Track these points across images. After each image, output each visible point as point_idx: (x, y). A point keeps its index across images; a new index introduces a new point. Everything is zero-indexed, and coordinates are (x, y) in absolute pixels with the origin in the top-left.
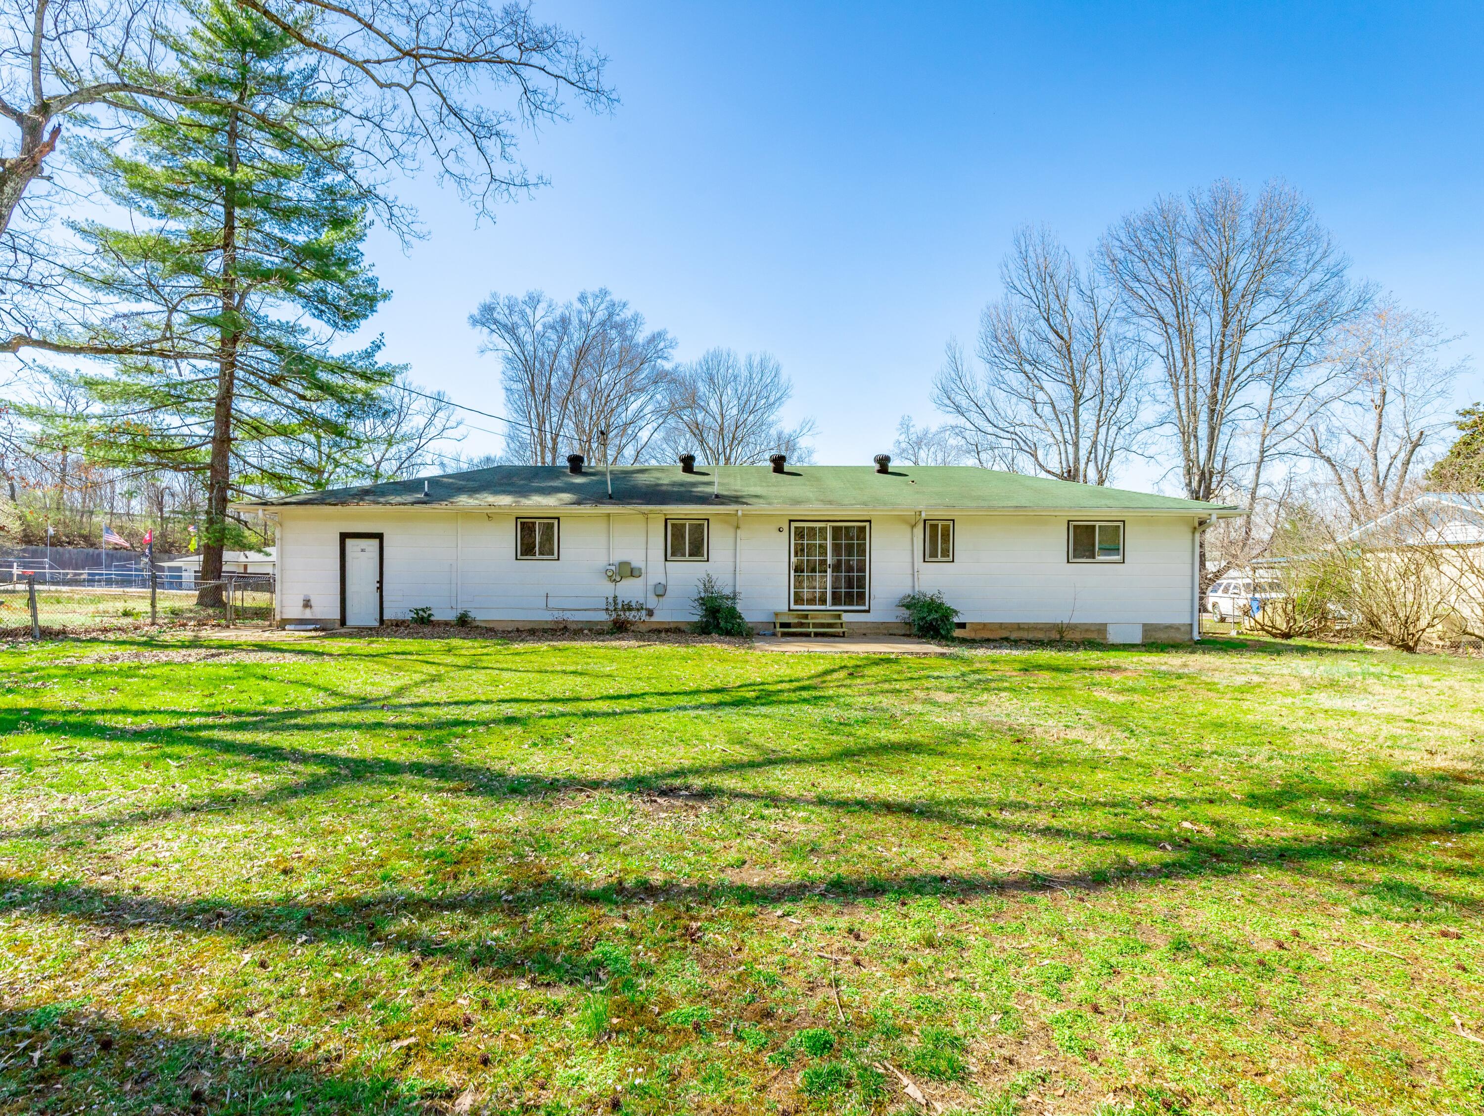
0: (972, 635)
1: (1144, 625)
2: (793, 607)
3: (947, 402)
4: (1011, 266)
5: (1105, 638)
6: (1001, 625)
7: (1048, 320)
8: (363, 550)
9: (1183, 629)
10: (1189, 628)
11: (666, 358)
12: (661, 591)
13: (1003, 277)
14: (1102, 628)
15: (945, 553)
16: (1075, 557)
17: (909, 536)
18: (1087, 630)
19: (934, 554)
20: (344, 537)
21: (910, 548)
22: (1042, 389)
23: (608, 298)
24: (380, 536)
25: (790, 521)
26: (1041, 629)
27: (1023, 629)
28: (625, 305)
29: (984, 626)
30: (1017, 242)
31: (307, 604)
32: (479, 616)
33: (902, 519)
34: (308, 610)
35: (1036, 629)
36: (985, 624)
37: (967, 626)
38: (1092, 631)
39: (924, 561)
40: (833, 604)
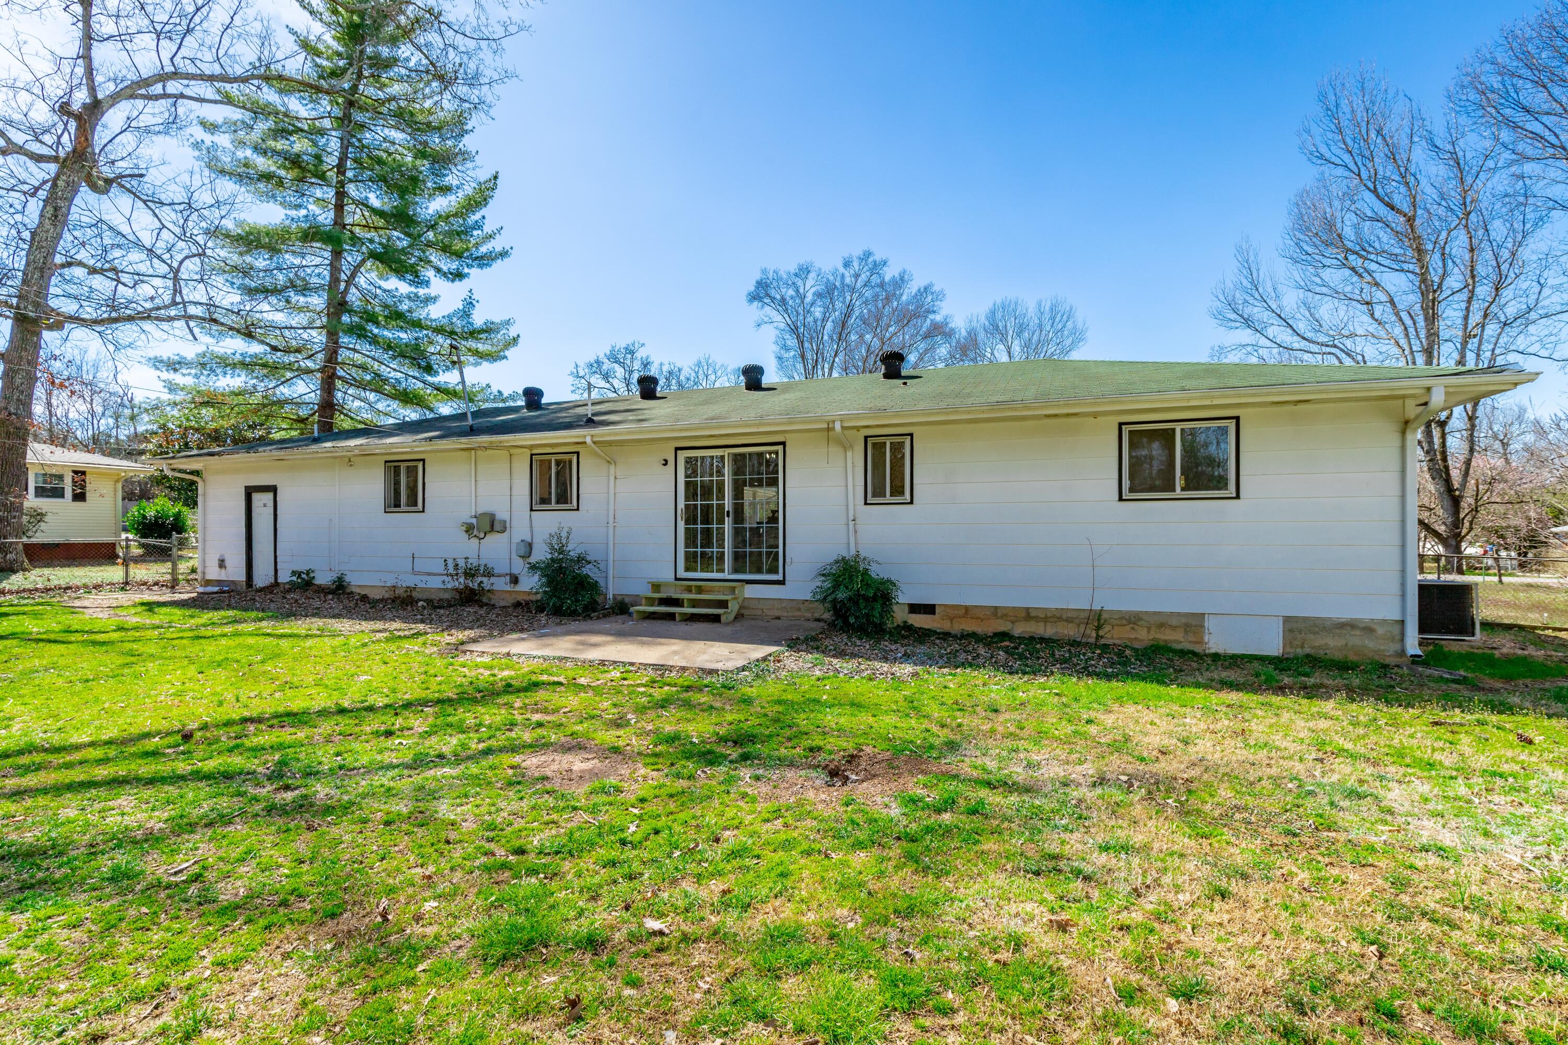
0: (946, 626)
1: (1287, 620)
2: (682, 573)
4: (1316, 130)
5: (1201, 642)
6: (995, 611)
7: (1375, 191)
8: (263, 505)
9: (1380, 631)
10: (1396, 630)
12: (526, 551)
13: (1302, 147)
14: (1193, 623)
15: (898, 490)
16: (1132, 490)
17: (842, 463)
18: (1161, 626)
20: (249, 491)
21: (843, 482)
22: (1377, 284)
24: (274, 490)
25: (677, 449)
26: (1069, 620)
27: (1037, 619)
28: (885, 263)
29: (967, 611)
30: (1322, 97)
31: (222, 564)
32: (357, 581)
34: (222, 570)
35: (1060, 619)
36: (967, 609)
37: (938, 610)
38: (1174, 628)
39: (866, 504)
40: (736, 571)
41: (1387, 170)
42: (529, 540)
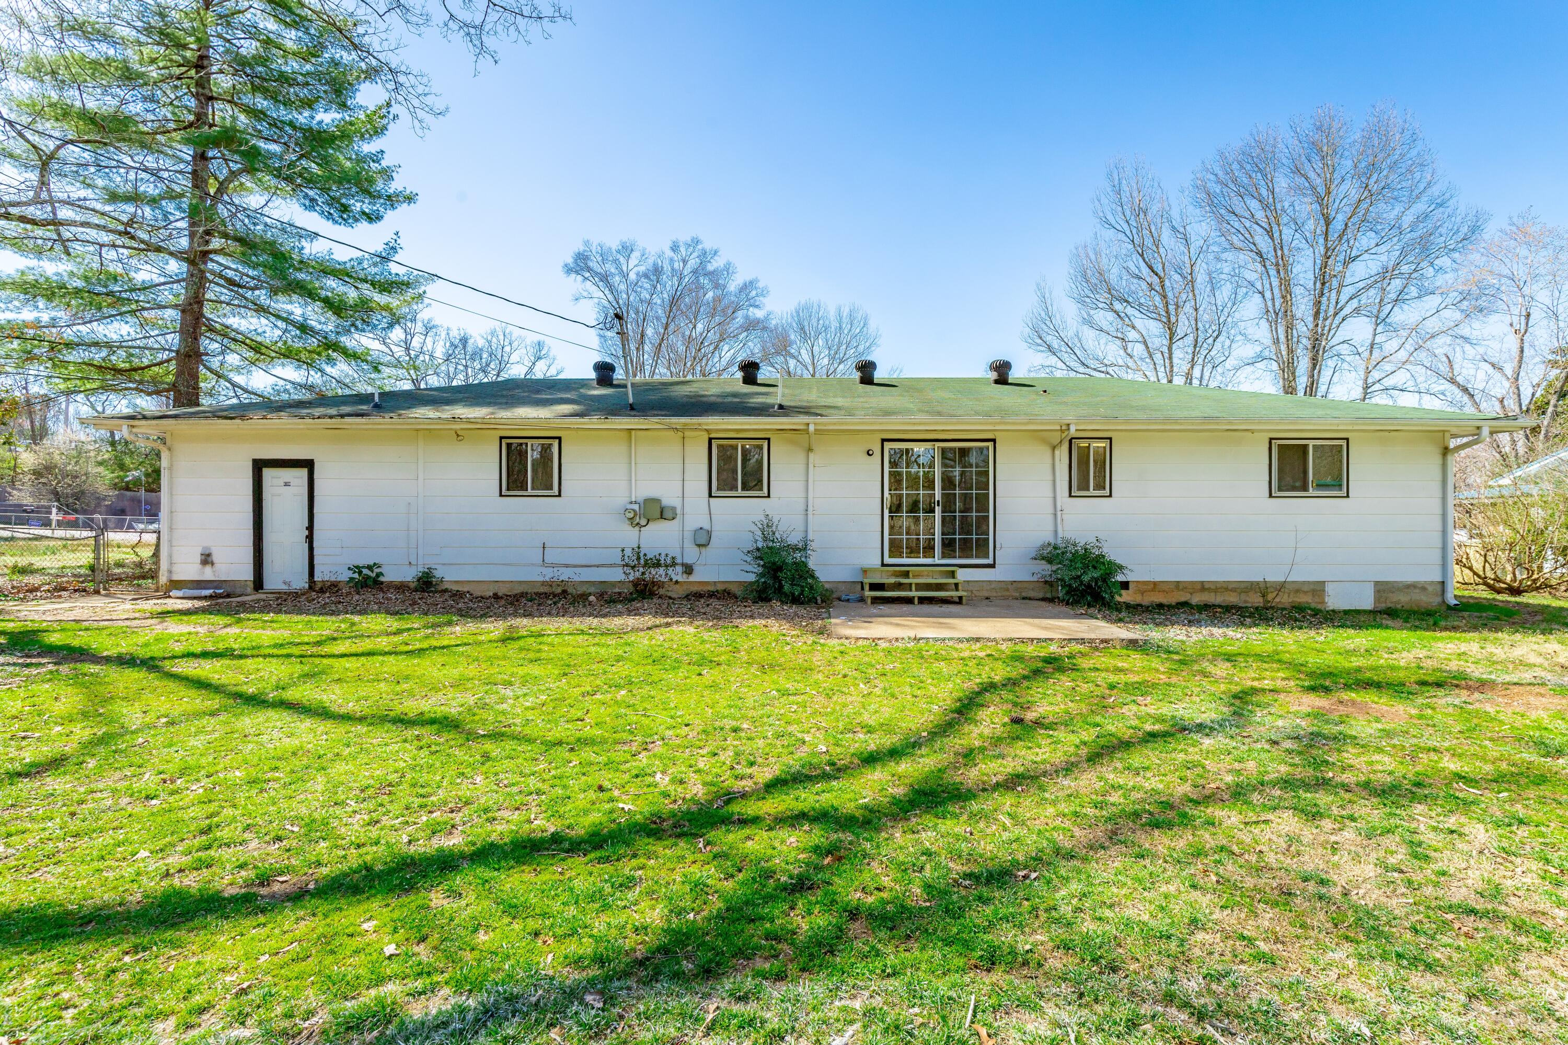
0: (1138, 599)
1: (1377, 583)
2: (888, 560)
3: (1039, 341)
5: (1323, 602)
6: (1178, 586)
7: (1142, 255)
8: (287, 484)
9: (1430, 589)
10: (1439, 588)
11: (757, 306)
12: (703, 539)
14: (1318, 588)
15: (1100, 486)
16: (1280, 490)
17: (1048, 460)
18: (1297, 591)
19: (1084, 486)
20: (259, 466)
21: (1050, 477)
22: (1134, 327)
23: (700, 247)
24: (309, 465)
25: (883, 441)
26: (1233, 590)
27: (1209, 590)
28: (716, 253)
29: (1155, 586)
31: (207, 559)
32: (448, 575)
33: (1038, 436)
34: (208, 569)
35: (1227, 589)
36: (1155, 584)
37: (1131, 586)
38: (1305, 593)
39: (1070, 496)
40: (943, 557)
41: (1149, 242)
42: (707, 526)
